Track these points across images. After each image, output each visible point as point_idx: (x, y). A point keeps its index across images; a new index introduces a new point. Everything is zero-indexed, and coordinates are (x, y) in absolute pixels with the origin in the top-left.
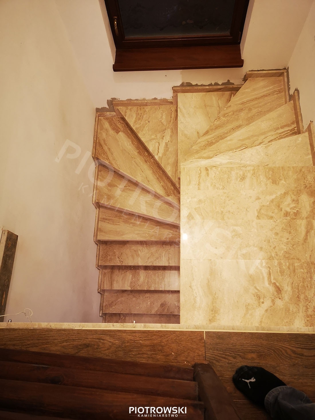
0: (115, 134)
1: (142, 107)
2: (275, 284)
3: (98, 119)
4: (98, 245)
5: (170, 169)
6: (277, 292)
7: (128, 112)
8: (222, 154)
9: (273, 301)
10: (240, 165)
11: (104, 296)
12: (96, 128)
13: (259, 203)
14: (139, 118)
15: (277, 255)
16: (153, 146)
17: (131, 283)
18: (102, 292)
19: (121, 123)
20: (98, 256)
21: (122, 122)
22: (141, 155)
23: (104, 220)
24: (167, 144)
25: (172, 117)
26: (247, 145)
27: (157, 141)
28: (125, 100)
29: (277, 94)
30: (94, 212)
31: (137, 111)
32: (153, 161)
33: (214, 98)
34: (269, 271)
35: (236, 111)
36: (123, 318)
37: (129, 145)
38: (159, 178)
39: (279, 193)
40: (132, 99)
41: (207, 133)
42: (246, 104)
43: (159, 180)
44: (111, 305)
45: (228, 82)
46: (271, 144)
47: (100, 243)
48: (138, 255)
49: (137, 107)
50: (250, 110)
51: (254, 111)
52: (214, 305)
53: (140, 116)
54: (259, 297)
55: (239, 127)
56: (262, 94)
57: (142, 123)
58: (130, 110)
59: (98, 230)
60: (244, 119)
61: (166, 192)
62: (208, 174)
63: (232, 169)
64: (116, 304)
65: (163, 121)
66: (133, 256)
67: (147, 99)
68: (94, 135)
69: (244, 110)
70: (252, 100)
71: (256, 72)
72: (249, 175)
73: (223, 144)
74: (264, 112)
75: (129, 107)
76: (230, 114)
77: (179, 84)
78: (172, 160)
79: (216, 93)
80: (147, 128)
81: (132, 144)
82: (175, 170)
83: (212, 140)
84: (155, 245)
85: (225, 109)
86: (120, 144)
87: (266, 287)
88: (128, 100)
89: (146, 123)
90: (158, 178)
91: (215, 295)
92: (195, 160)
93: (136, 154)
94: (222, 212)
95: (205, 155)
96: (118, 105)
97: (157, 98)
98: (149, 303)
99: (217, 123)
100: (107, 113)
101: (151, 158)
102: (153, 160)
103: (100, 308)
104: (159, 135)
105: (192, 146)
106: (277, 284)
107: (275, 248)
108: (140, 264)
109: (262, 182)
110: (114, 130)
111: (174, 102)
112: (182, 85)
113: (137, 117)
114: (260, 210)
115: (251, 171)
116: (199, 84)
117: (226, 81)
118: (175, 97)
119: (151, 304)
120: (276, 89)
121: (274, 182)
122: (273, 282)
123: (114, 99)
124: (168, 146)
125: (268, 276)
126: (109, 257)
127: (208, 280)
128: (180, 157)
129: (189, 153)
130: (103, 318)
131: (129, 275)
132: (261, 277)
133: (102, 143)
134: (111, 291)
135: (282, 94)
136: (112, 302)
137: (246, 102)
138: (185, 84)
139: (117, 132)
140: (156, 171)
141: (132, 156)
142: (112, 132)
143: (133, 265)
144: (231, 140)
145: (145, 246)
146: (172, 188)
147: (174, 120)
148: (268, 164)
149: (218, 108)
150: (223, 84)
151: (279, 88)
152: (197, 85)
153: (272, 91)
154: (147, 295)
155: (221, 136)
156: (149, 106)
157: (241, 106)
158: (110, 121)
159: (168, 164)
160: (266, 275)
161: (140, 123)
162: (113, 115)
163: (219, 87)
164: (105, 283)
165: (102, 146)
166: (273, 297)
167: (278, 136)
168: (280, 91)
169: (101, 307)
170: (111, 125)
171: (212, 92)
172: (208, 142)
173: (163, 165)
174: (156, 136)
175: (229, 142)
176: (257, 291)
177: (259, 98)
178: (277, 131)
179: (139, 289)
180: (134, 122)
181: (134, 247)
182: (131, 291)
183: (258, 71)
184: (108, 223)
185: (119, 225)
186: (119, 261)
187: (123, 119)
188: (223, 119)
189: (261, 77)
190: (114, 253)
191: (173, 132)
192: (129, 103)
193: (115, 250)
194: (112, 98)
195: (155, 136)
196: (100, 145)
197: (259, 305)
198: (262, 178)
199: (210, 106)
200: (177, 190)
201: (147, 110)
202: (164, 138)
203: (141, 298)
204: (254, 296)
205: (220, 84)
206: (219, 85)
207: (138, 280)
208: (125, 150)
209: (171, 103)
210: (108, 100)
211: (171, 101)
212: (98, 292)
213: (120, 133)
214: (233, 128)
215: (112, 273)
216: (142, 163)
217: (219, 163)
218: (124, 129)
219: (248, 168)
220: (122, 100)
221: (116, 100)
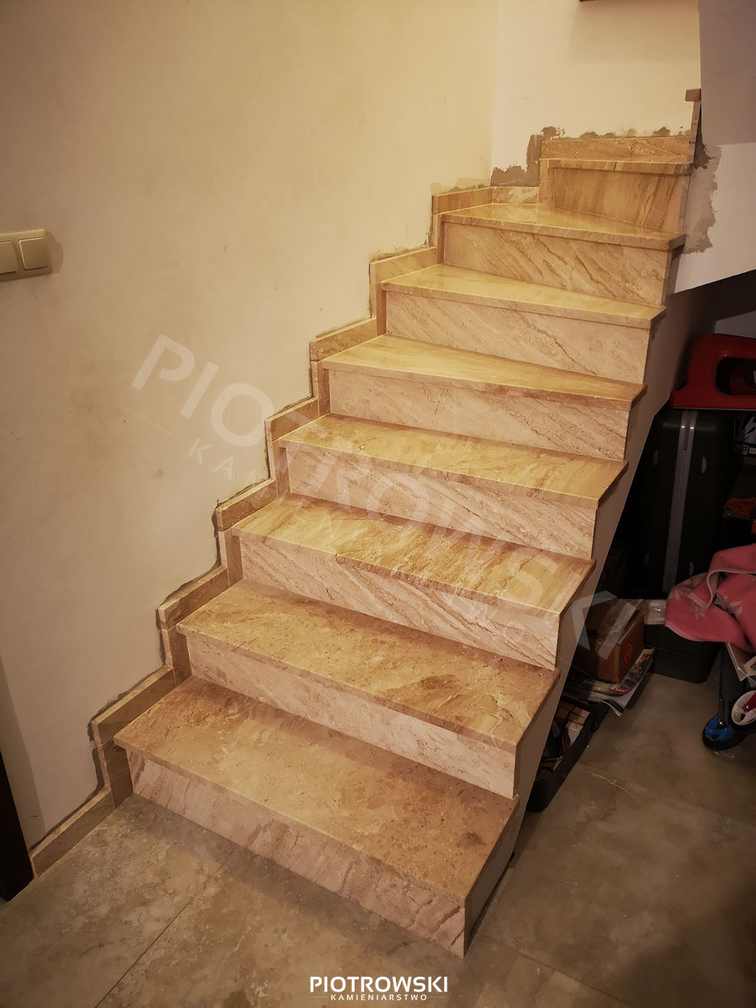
17: (351, 542)
123: (549, 132)
136: (237, 613)
162: (532, 195)
193: (357, 431)
220: (569, 136)
221: (554, 137)
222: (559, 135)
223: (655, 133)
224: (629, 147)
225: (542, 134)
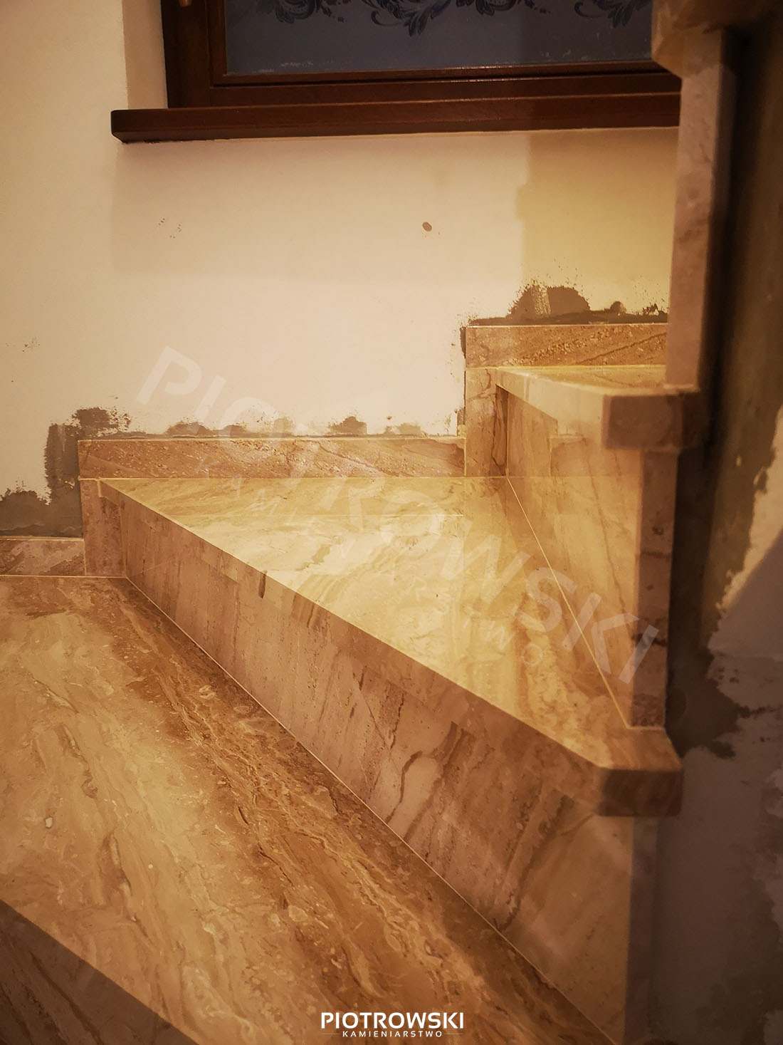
112: (525, 311)
123: (92, 418)
152: (616, 313)
210: (53, 429)
220: (141, 430)
221: (107, 431)
222: (116, 426)
223: (335, 427)
224: (283, 458)
225: (76, 422)
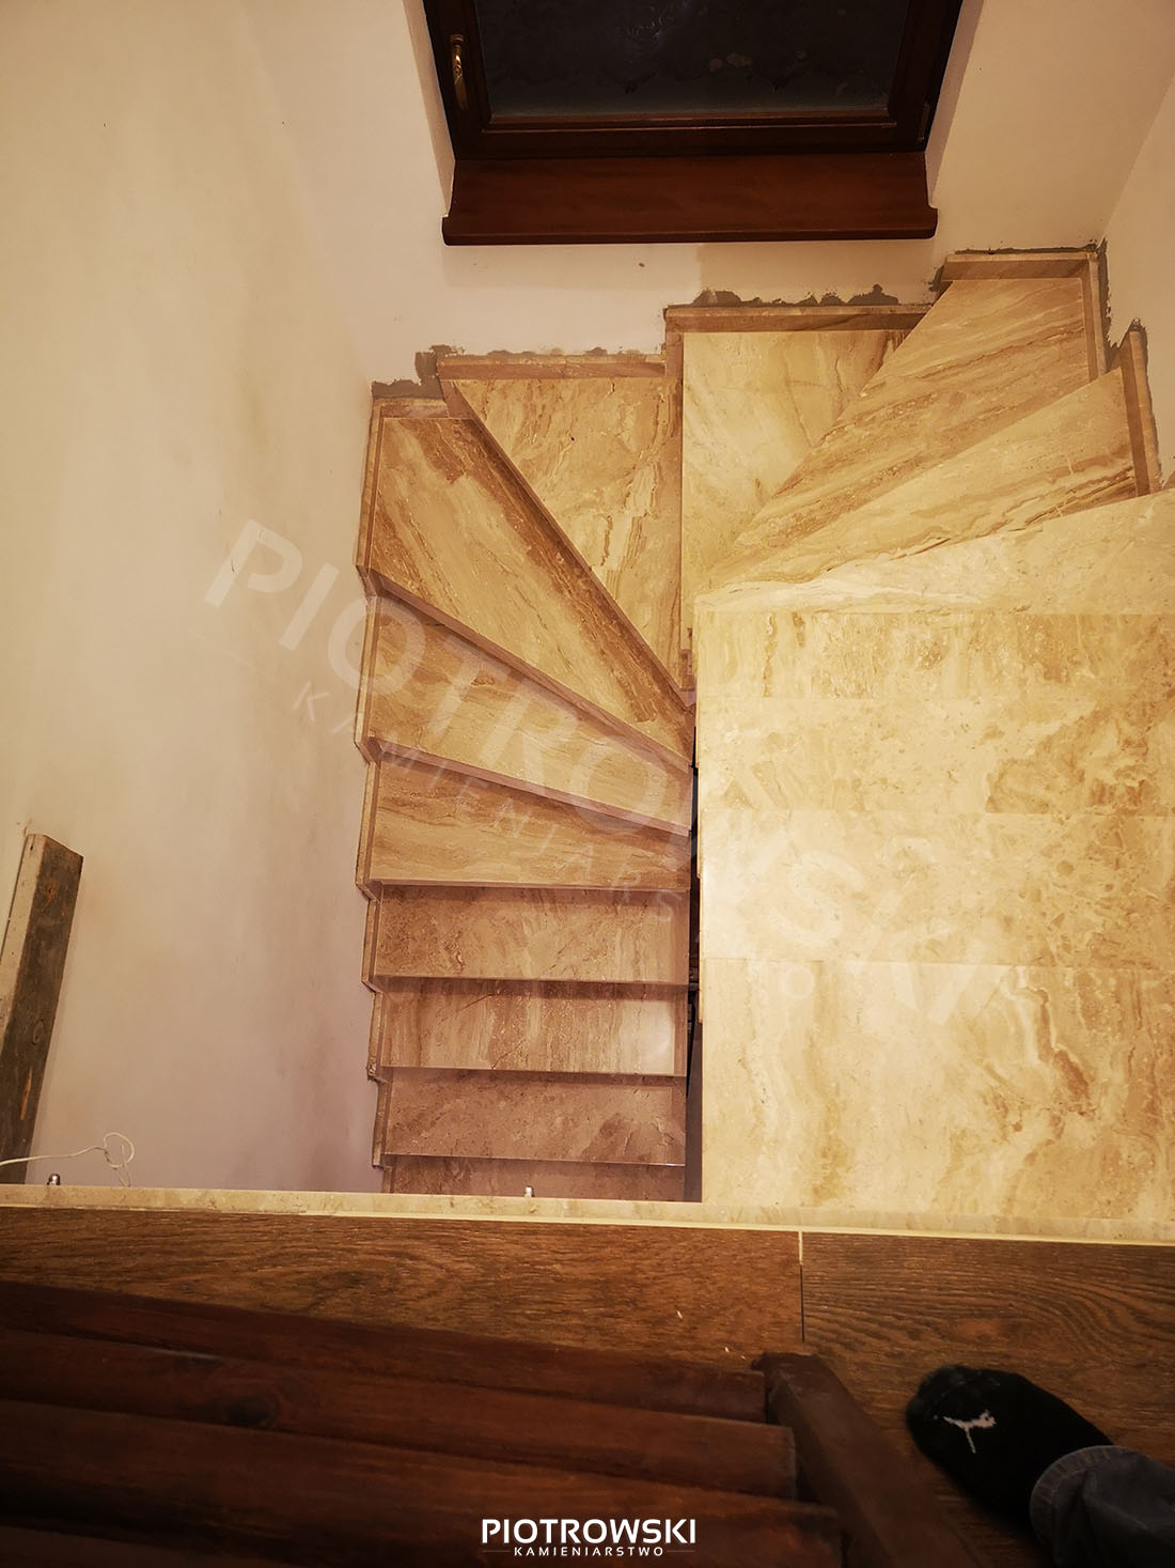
0: (445, 481)
1: (545, 381)
2: (1062, 1056)
3: (381, 425)
4: (370, 900)
5: (648, 617)
6: (1071, 1087)
7: (495, 400)
8: (849, 563)
9: (1056, 1121)
10: (918, 608)
11: (389, 1092)
12: (372, 459)
13: (996, 748)
14: (536, 423)
15: (1067, 948)
16: (588, 530)
17: (493, 1043)
18: (382, 1076)
19: (465, 440)
20: (371, 941)
21: (470, 437)
22: (538, 564)
23: (396, 805)
24: (638, 526)
25: (661, 423)
26: (948, 532)
27: (602, 512)
28: (485, 353)
29: (1061, 341)
30: (358, 775)
31: (529, 398)
32: (584, 587)
33: (820, 354)
34: (1043, 1007)
35: (905, 405)
36: (458, 1174)
37: (494, 523)
38: (607, 651)
39: (1073, 715)
40: (509, 350)
41: (793, 483)
42: (943, 378)
43: (605, 660)
44: (415, 1125)
45: (877, 296)
46: (1038, 527)
47: (383, 892)
48: (521, 942)
49: (527, 381)
50: (957, 399)
51: (973, 405)
52: (832, 1133)
53: (540, 416)
54: (1004, 1106)
55: (916, 463)
56: (1003, 342)
57: (546, 444)
58: (504, 393)
59: (373, 844)
60: (935, 433)
61: (631, 705)
62: (801, 639)
63: (893, 619)
64: (433, 1124)
65: (625, 437)
66: (501, 945)
67: (567, 351)
68: (365, 486)
69: (936, 399)
70: (968, 364)
71: (983, 258)
72: (957, 644)
73: (853, 528)
74: (1011, 408)
75: (499, 384)
76: (882, 413)
77: (690, 295)
78: (657, 585)
79: (828, 334)
80: (566, 464)
81: (508, 520)
82: (668, 623)
83: (812, 511)
84: (586, 906)
85: (864, 395)
86: (463, 521)
87: (1032, 1068)
88: (494, 355)
89: (561, 443)
90: (603, 653)
91: (837, 1094)
92: (750, 584)
93: (523, 560)
94: (857, 783)
95: (787, 568)
96: (457, 372)
97: (605, 351)
98: (558, 1120)
99: (831, 447)
100: (413, 402)
101: (579, 577)
102: (585, 582)
103: (375, 1138)
104: (608, 490)
105: (734, 534)
106: (1074, 1059)
107: (1058, 921)
108: (529, 974)
109: (1004, 673)
110: (439, 467)
111: (669, 369)
112: (703, 301)
113: (526, 418)
114: (1002, 776)
115: (966, 630)
116: (764, 301)
117: (868, 290)
118: (675, 349)
119: (565, 1123)
120: (1057, 324)
121: (1052, 673)
122: (1057, 1050)
123: (441, 350)
124: (644, 533)
125: (1036, 1026)
126: (412, 947)
127: (811, 1039)
128: (689, 574)
129: (725, 558)
130: (384, 1177)
131: (486, 1015)
132: (1012, 1030)
133: (394, 514)
134: (416, 1073)
135: (1076, 341)
136: (421, 1115)
137: (944, 370)
138: (713, 299)
139: (452, 477)
140: (597, 626)
141: (505, 567)
142: (430, 475)
143: (501, 975)
144: (884, 512)
145: (547, 905)
146: (656, 689)
147: (668, 434)
148: (1028, 603)
149: (835, 392)
150: (856, 301)
151: (1068, 322)
152: (756, 303)
153: (1040, 329)
154: (555, 1090)
155: (847, 497)
156: (574, 378)
157: (923, 384)
158: (424, 430)
159: (644, 598)
160: (1029, 1025)
161: (541, 445)
162: (439, 411)
163: (841, 312)
164: (396, 1043)
165: (392, 526)
166: (1057, 1106)
167: (1065, 498)
168: (1070, 333)
169: (379, 1133)
170: (428, 449)
171: (813, 329)
172: (798, 518)
173: (622, 604)
174: (600, 493)
175: (879, 521)
176: (994, 1083)
177: (991, 357)
178: (1058, 480)
179: (522, 1066)
180: (517, 439)
181: (507, 912)
182: (494, 1076)
183: (992, 253)
184: (412, 817)
185: (452, 825)
186: (451, 961)
187: (475, 427)
188: (857, 432)
189: (1001, 276)
190: (433, 930)
191: (662, 479)
192: (499, 367)
193: (434, 922)
194: (433, 347)
195: (595, 494)
196: (388, 523)
197: (1004, 1137)
198: (1007, 657)
199: (805, 384)
200: (674, 697)
201: (567, 394)
202: (630, 501)
203: (530, 1100)
204: (986, 1103)
205: (846, 300)
206: (839, 303)
207: (520, 1034)
208: (480, 544)
209: (658, 369)
210: (418, 355)
211: (659, 361)
212: (370, 1078)
213: (463, 479)
214: (891, 469)
215: (422, 1004)
216: (542, 596)
217: (840, 598)
218: (476, 466)
219: (953, 619)
220: (472, 354)
221: (451, 355)
222: (456, 353)
223: (588, 352)
225: (432, 351)
